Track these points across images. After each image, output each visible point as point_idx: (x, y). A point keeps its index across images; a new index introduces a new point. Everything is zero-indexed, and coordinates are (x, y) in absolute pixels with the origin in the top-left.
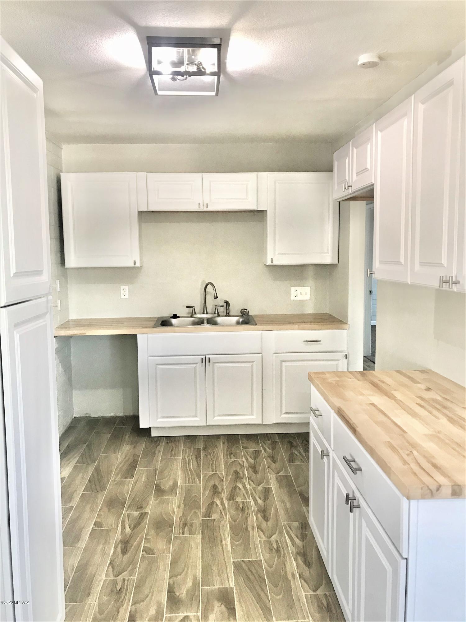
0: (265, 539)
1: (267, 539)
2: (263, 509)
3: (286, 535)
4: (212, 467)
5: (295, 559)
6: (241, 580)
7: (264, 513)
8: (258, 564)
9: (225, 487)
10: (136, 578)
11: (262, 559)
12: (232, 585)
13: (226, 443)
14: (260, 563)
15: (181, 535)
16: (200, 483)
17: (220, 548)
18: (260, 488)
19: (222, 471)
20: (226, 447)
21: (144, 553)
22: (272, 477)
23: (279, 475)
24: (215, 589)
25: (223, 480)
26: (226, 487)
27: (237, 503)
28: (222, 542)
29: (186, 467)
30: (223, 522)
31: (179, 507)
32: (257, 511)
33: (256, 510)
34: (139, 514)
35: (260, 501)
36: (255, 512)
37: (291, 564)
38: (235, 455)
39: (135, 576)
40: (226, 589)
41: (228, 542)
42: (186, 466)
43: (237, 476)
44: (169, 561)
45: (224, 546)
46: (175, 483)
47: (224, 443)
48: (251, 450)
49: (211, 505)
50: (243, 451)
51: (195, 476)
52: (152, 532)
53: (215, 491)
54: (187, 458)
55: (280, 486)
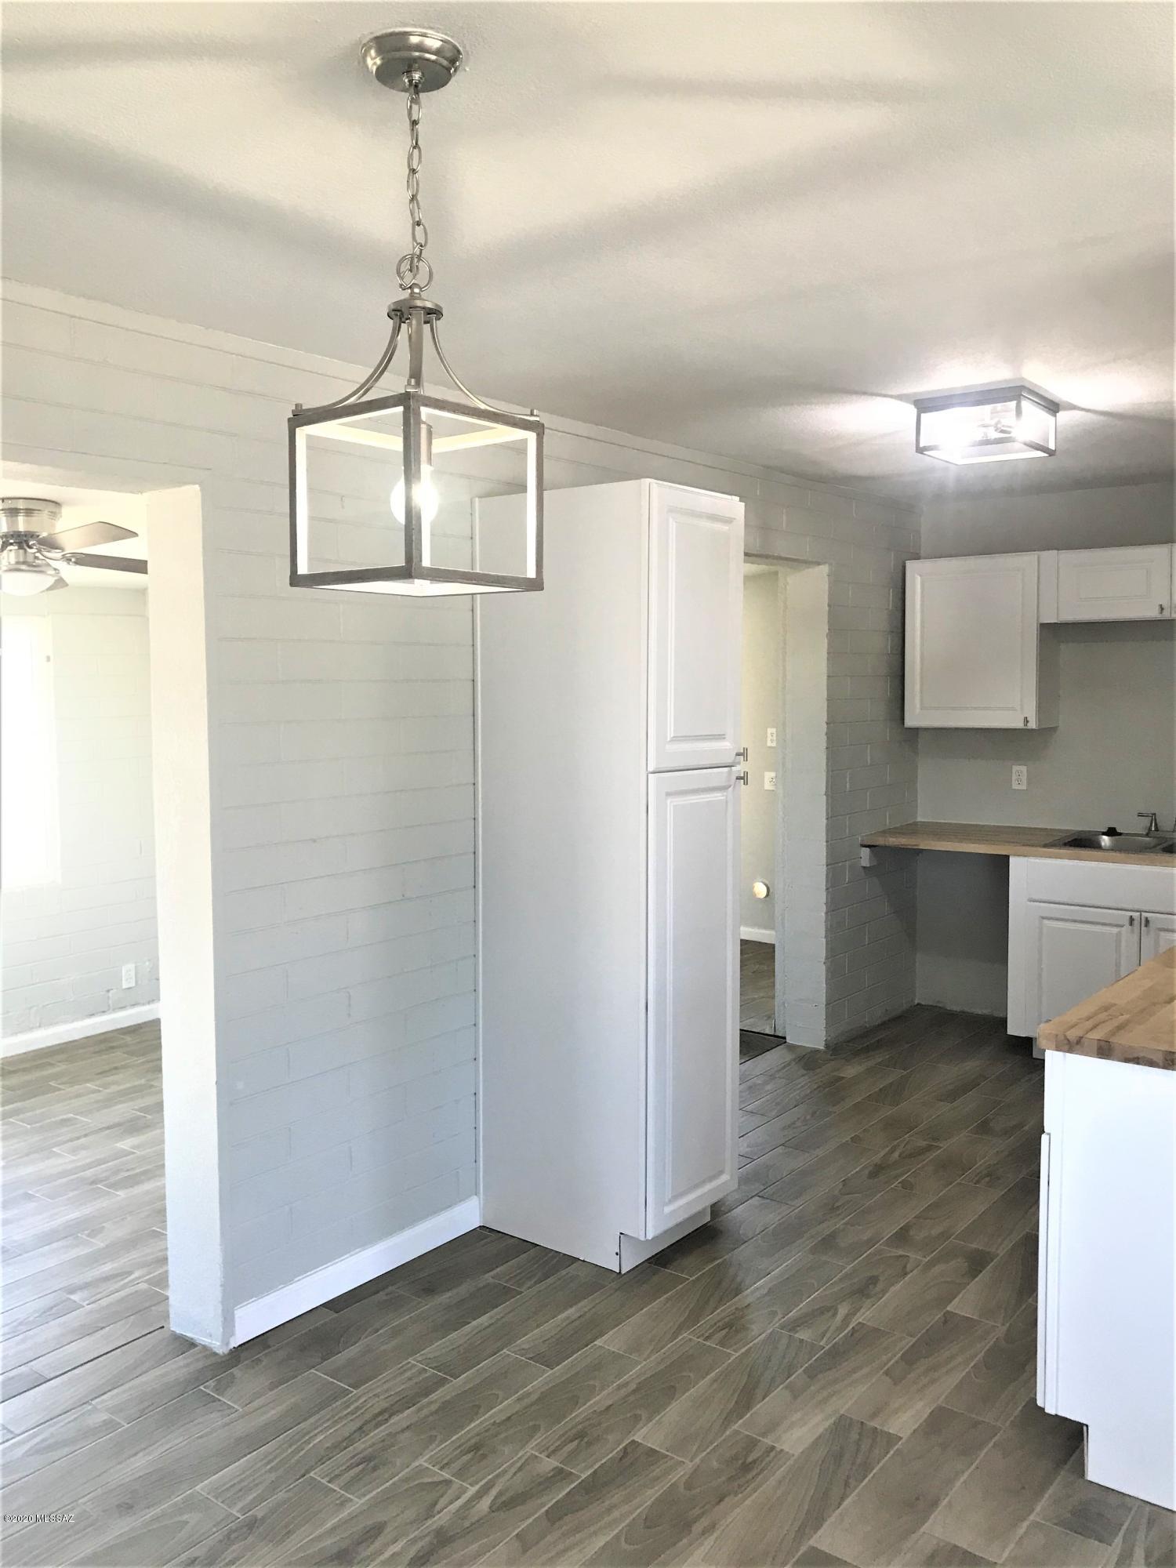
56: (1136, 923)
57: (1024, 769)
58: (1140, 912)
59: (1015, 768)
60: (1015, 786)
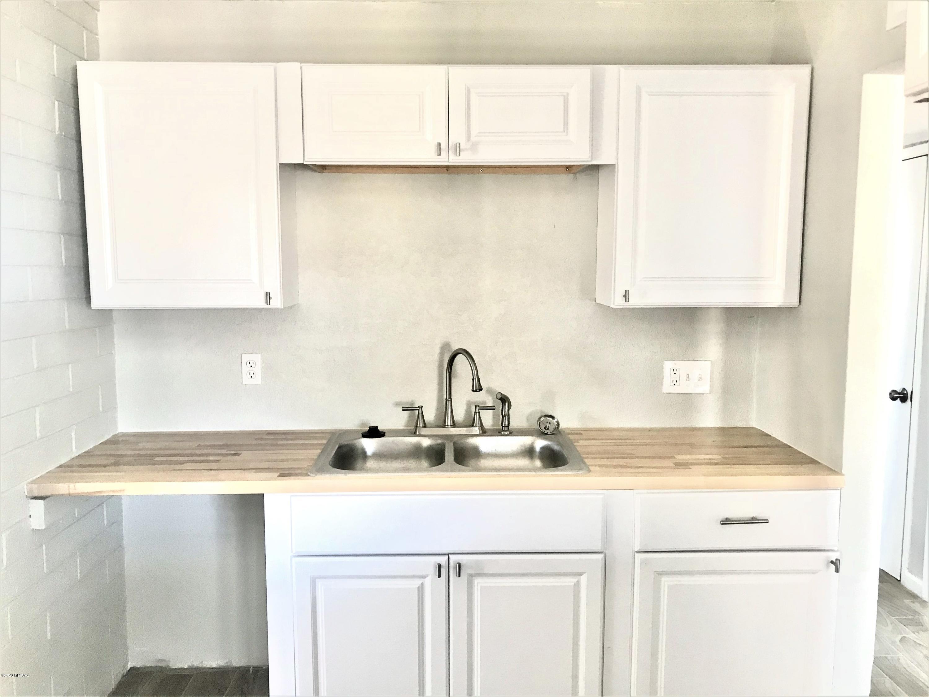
56: (444, 572)
57: (257, 358)
58: (448, 554)
59: (246, 358)
60: (247, 380)
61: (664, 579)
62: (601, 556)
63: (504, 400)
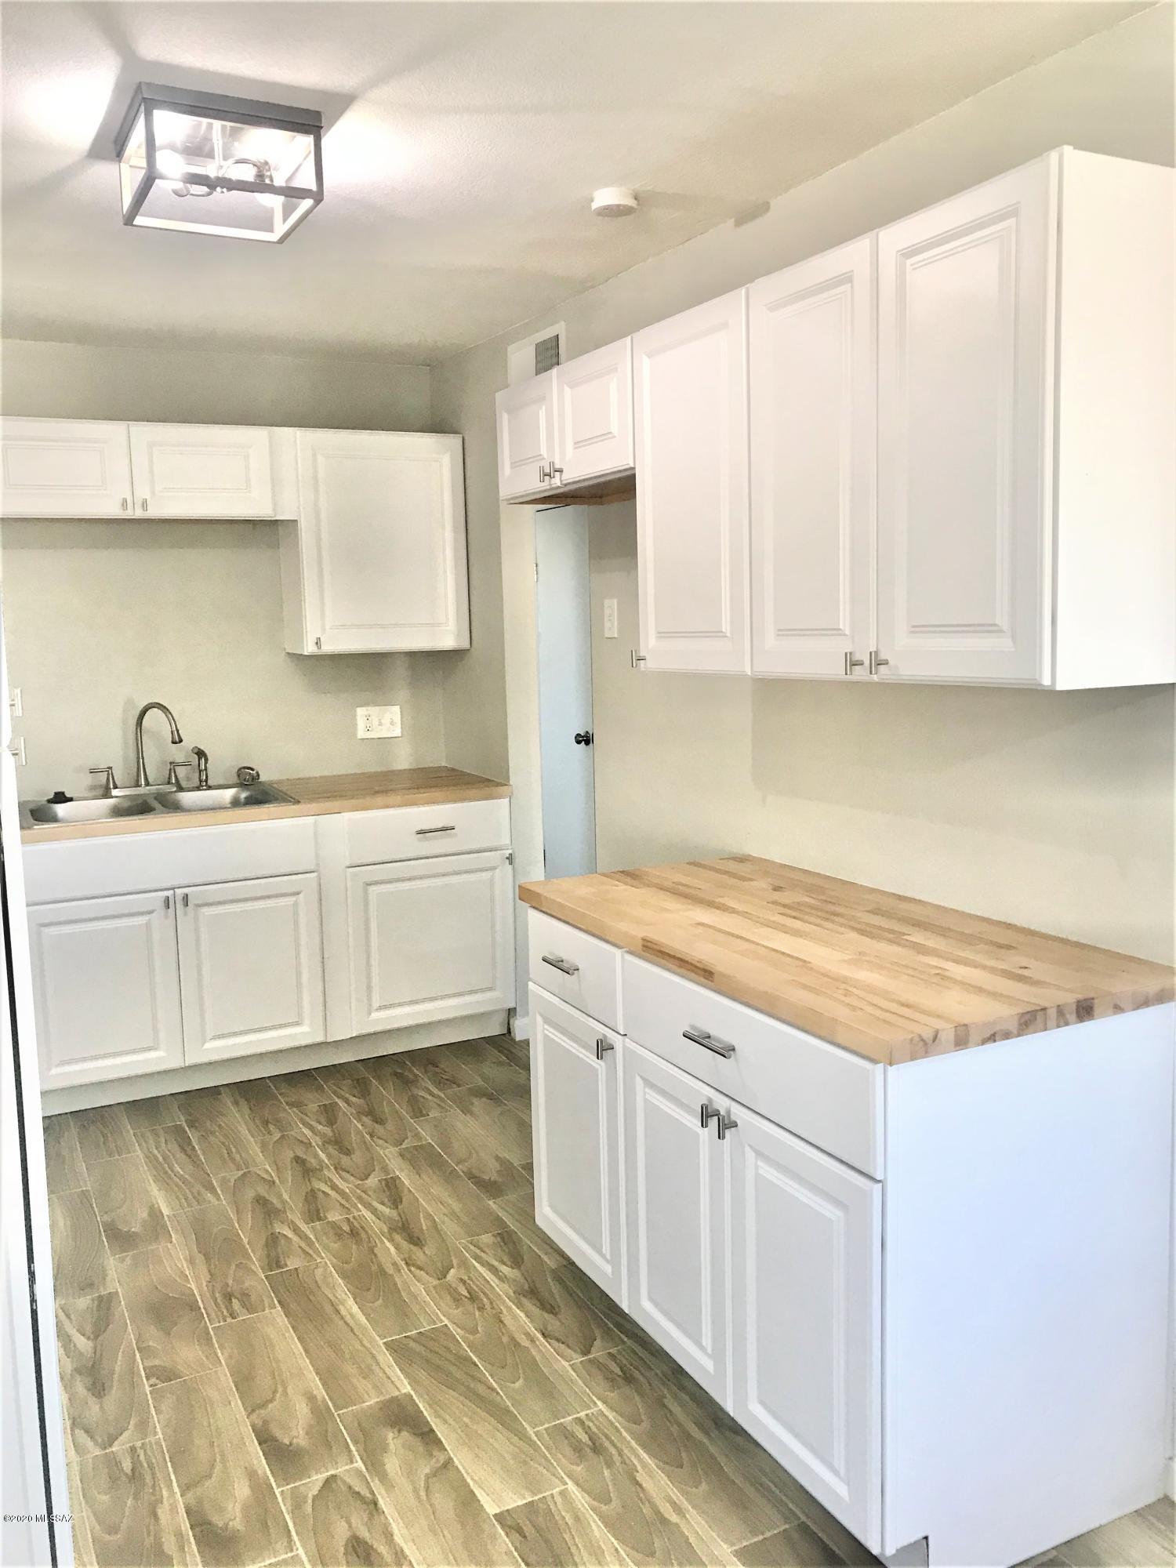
0: (434, 1283)
1: (438, 1281)
2: (400, 1224)
3: (476, 1264)
4: (233, 1160)
5: (520, 1306)
6: (422, 1375)
7: (408, 1231)
8: (445, 1334)
9: (286, 1197)
10: (161, 1436)
11: (446, 1322)
12: (406, 1388)
13: (242, 1102)
14: (445, 1330)
15: (229, 1320)
16: (219, 1199)
17: (341, 1323)
18: (373, 1181)
19: (264, 1166)
20: (247, 1111)
21: (153, 1380)
22: (389, 1154)
23: (403, 1146)
24: (370, 1407)
25: (274, 1182)
26: (288, 1195)
27: (334, 1225)
28: (338, 1312)
29: (166, 1173)
30: (319, 1272)
31: (191, 1261)
32: (389, 1231)
33: (386, 1230)
34: (93, 1300)
35: (386, 1210)
36: (387, 1234)
37: (515, 1317)
38: (278, 1123)
39: (155, 1433)
40: (394, 1400)
41: (351, 1307)
42: (164, 1169)
43: (305, 1169)
44: (228, 1381)
45: (348, 1318)
46: (155, 1213)
47: (236, 1103)
48: (313, 1107)
49: (273, 1240)
50: (294, 1112)
51: (198, 1187)
52: (152, 1330)
53: (267, 1210)
54: (156, 1152)
55: (417, 1170)
56: (171, 904)
58: (173, 889)
61: (372, 888)
62: (315, 874)
63: (200, 754)
